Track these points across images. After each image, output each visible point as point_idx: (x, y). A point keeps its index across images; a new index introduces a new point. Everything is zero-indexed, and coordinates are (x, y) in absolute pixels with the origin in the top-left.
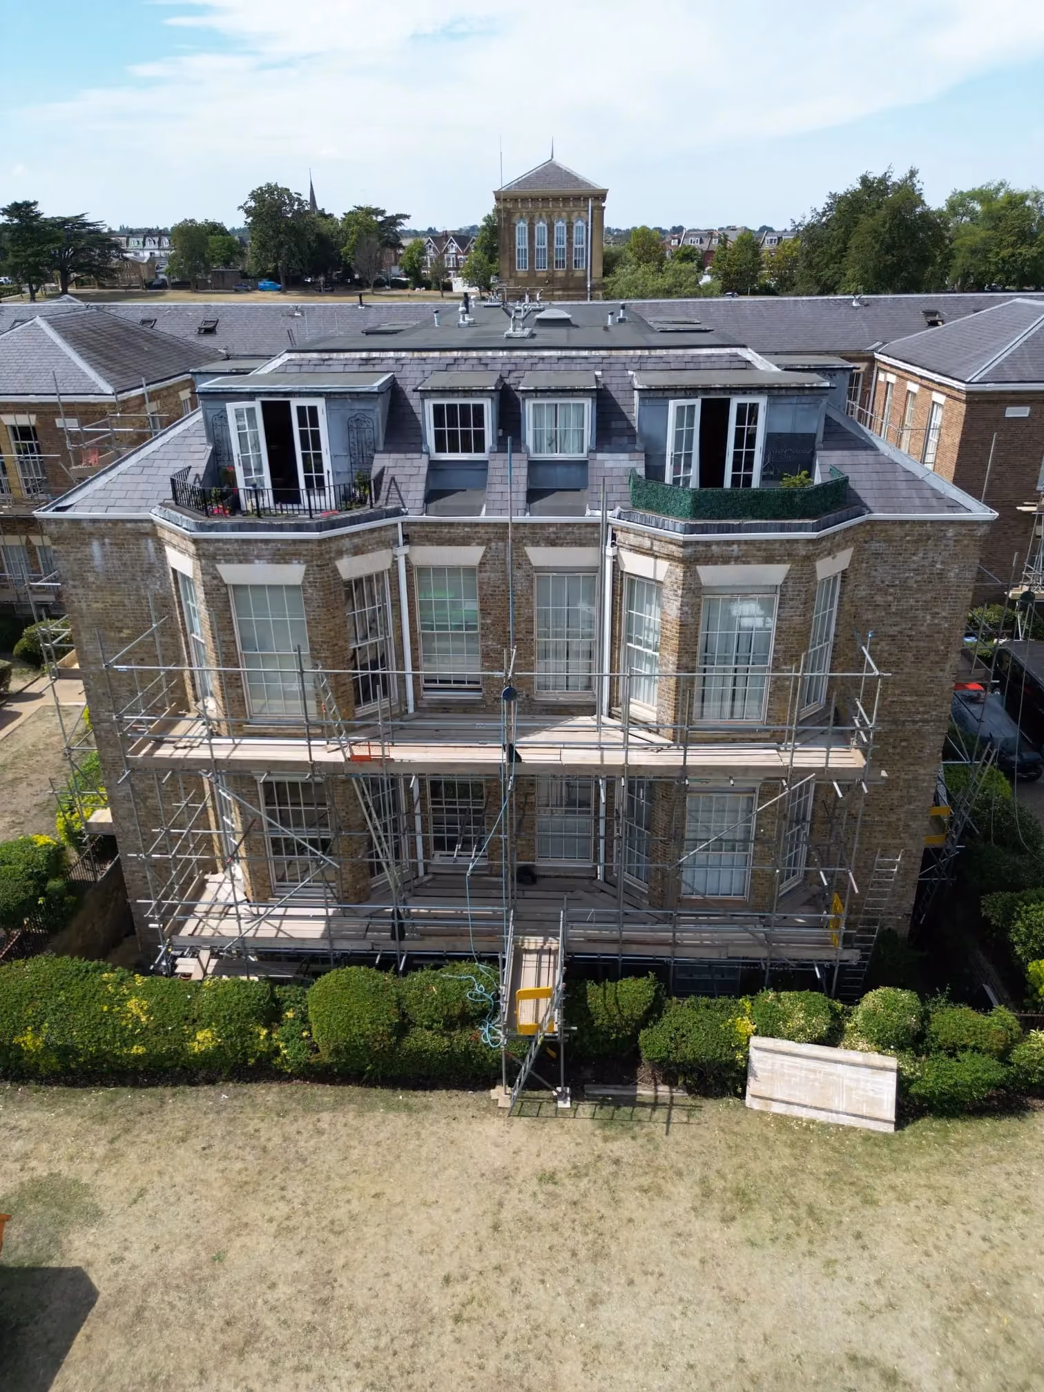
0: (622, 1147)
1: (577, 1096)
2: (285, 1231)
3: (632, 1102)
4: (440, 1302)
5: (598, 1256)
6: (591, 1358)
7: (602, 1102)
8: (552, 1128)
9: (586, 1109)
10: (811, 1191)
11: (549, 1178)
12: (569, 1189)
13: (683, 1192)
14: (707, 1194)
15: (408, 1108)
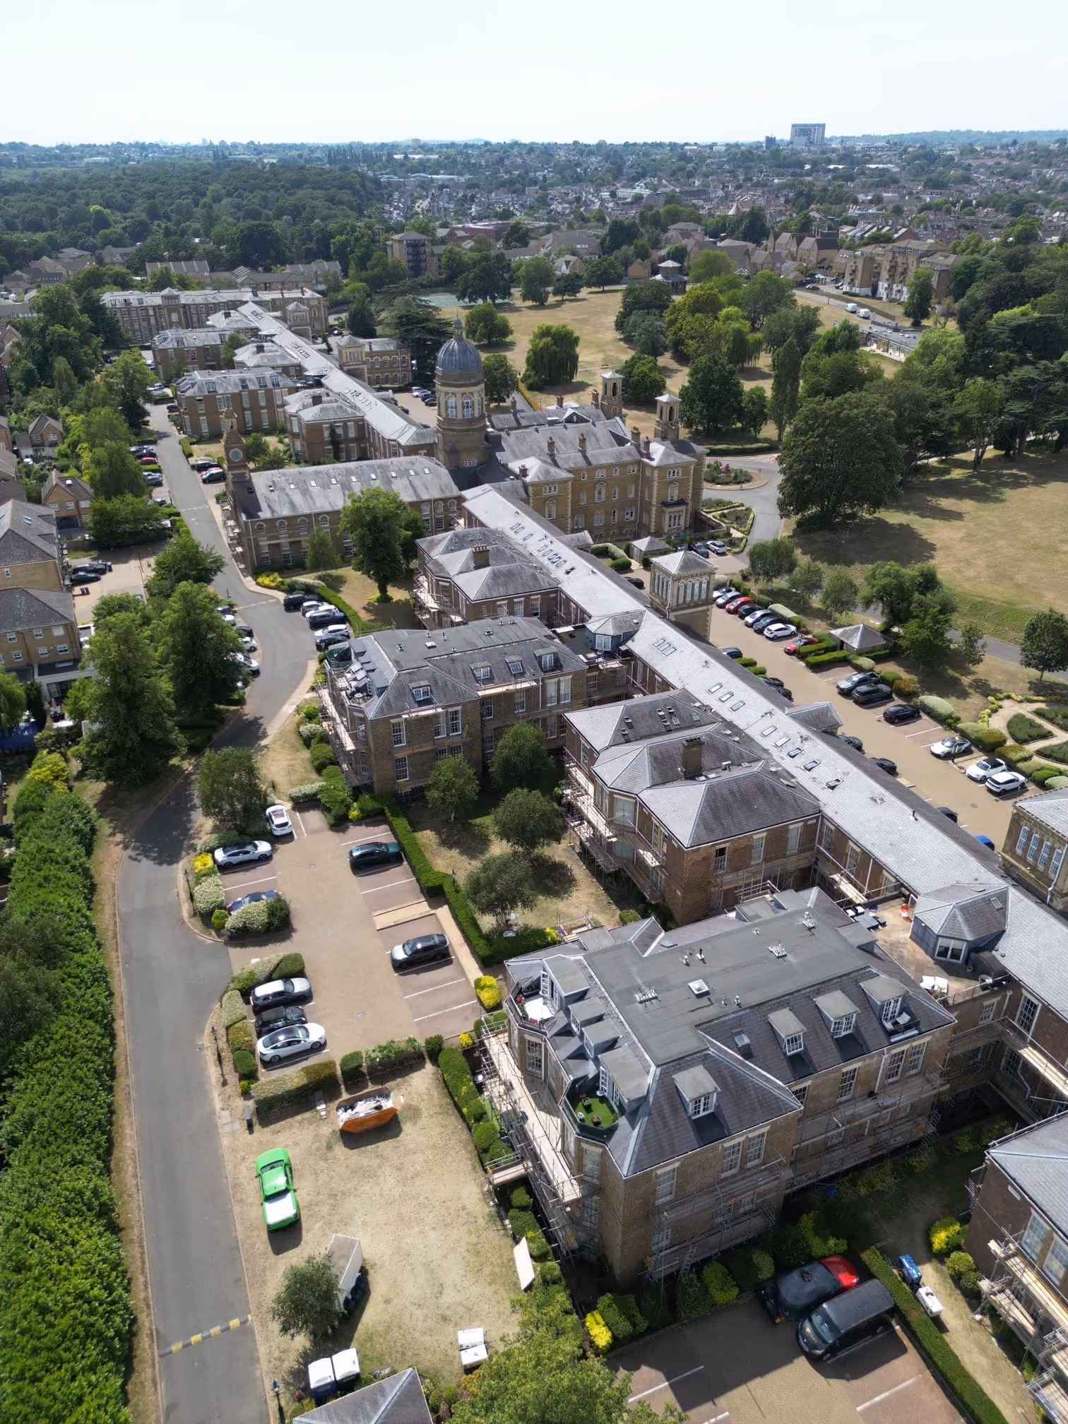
0: (482, 1222)
1: (497, 1205)
2: (426, 1161)
3: (502, 1220)
4: (421, 1199)
5: (446, 1225)
6: (422, 1232)
7: (498, 1213)
8: (481, 1204)
9: (494, 1209)
10: (487, 1270)
11: (464, 1208)
12: (463, 1213)
13: (474, 1239)
14: (475, 1245)
15: (474, 1168)
